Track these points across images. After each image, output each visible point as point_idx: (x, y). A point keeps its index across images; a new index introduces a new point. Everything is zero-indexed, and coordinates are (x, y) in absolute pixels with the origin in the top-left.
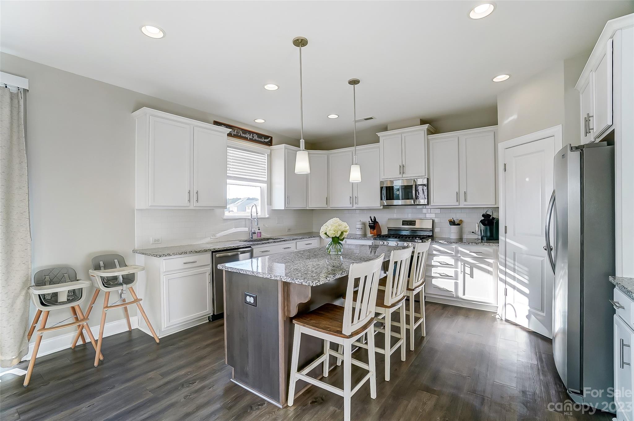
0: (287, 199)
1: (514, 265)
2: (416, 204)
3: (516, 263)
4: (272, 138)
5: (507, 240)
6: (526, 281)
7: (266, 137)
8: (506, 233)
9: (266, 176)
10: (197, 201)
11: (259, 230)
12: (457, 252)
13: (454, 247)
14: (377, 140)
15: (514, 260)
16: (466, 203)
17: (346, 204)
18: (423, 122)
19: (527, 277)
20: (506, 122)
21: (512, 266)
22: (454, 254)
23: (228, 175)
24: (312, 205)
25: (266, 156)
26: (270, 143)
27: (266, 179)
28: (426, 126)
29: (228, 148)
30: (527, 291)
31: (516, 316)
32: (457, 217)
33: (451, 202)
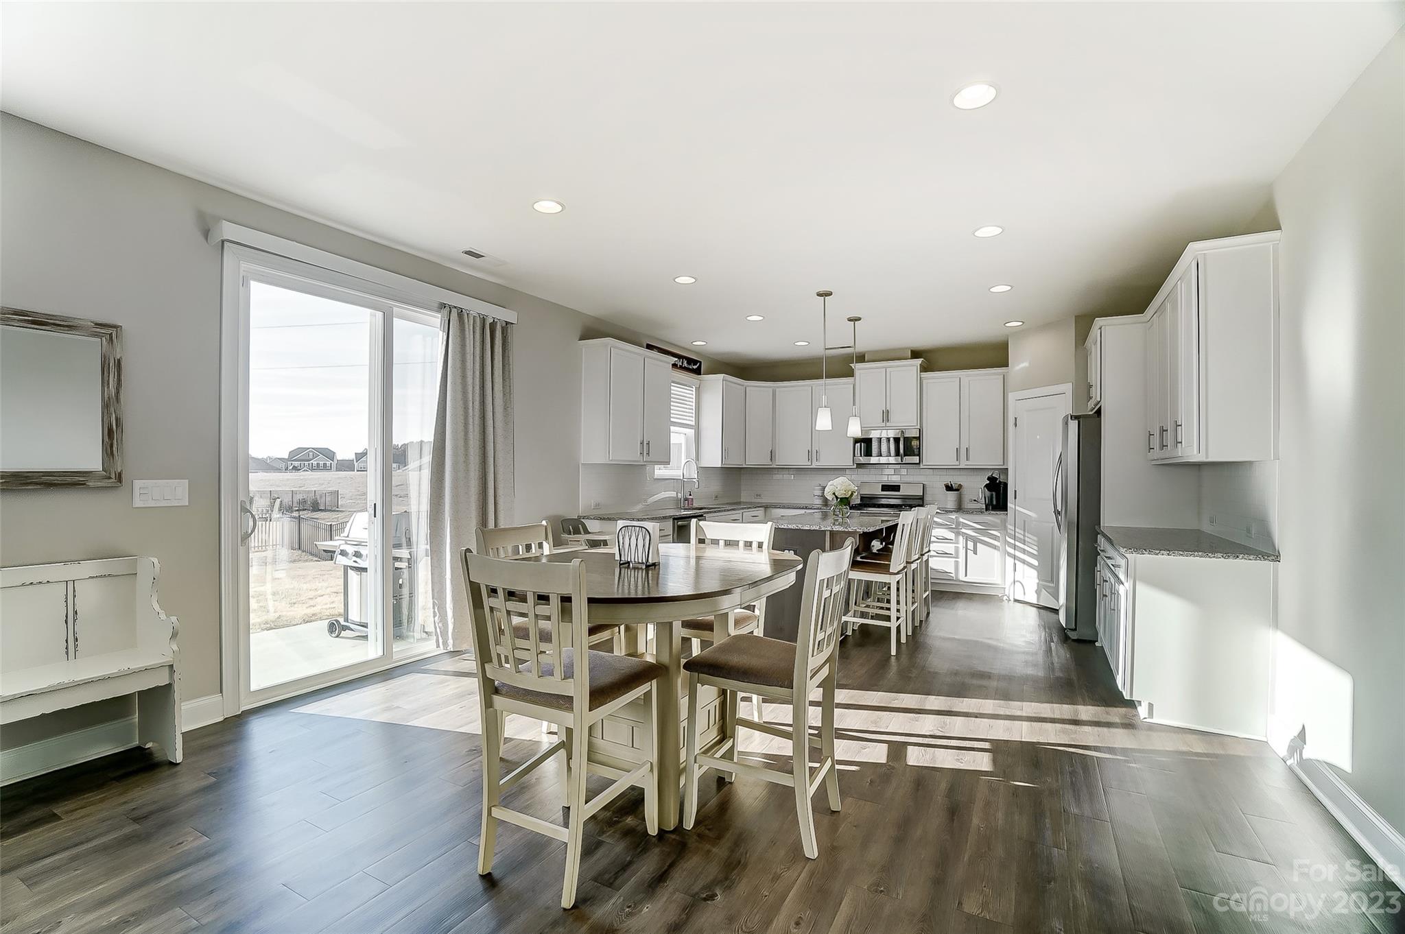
0: (725, 451)
1: (1024, 536)
2: (904, 462)
3: (1026, 534)
4: (700, 362)
5: (1017, 508)
6: (1035, 552)
7: (695, 362)
8: (1015, 498)
9: (694, 419)
10: (648, 454)
11: (690, 495)
12: (958, 524)
13: (954, 517)
14: (851, 374)
15: (1024, 531)
16: (968, 463)
17: (802, 461)
18: (915, 354)
19: (1036, 548)
20: (1017, 368)
21: (1022, 537)
22: (954, 526)
23: (672, 420)
24: (752, 461)
25: (694, 390)
26: (698, 372)
27: (693, 423)
28: (919, 361)
29: (672, 384)
30: (1035, 563)
31: (1024, 594)
32: (955, 480)
33: (951, 461)
